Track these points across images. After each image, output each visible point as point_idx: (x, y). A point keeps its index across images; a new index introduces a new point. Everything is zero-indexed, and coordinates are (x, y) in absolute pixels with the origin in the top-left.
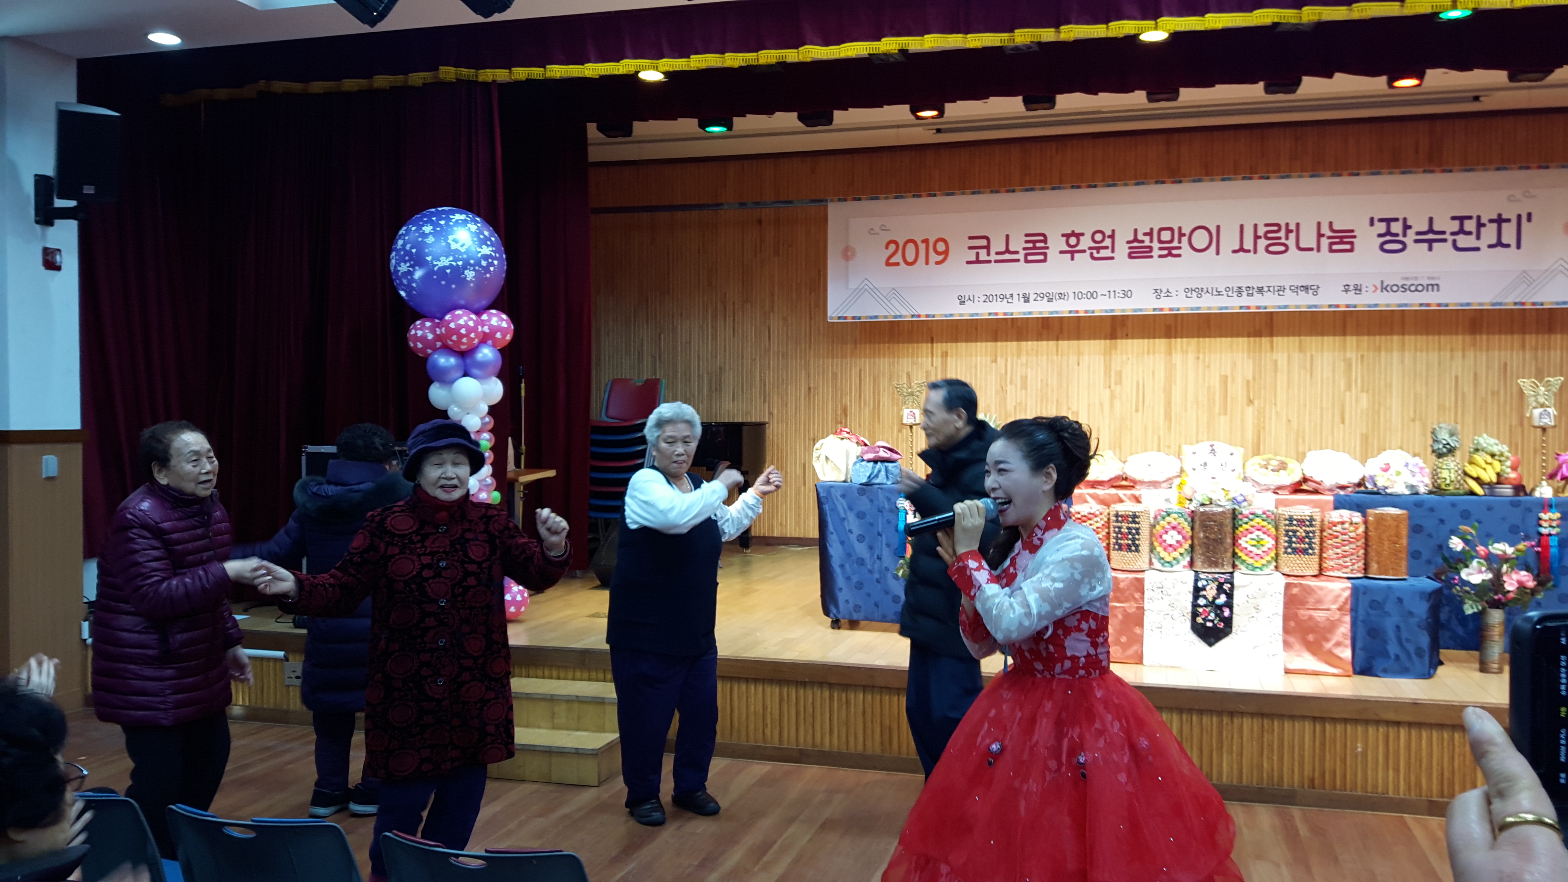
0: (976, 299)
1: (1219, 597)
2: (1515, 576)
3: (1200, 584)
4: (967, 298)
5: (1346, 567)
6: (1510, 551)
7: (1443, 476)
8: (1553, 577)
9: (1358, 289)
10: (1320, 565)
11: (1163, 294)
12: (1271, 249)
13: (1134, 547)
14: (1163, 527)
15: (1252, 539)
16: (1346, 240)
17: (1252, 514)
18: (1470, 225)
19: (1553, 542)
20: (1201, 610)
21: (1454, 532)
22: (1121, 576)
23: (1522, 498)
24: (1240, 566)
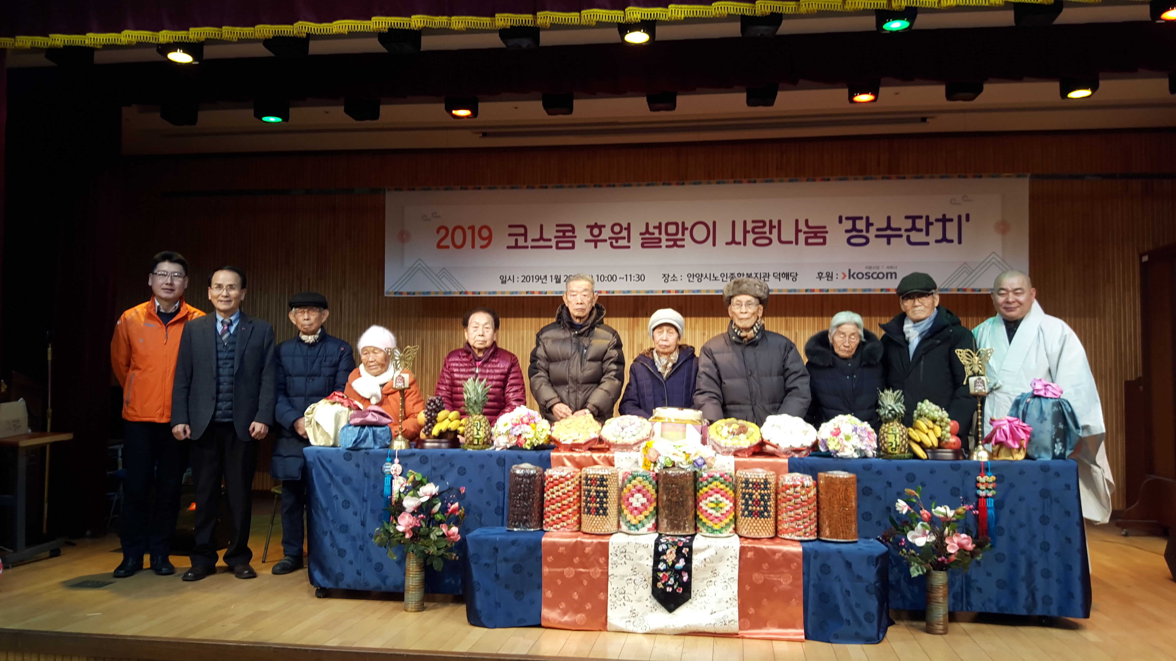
0: (515, 280)
1: (678, 562)
2: (956, 539)
3: (660, 549)
4: (508, 278)
5: (799, 530)
6: (951, 513)
7: (890, 440)
8: (990, 538)
9: (830, 276)
10: (776, 528)
11: (670, 279)
12: (758, 242)
13: (601, 511)
14: (630, 490)
15: (712, 502)
16: (819, 235)
17: (711, 477)
18: (921, 224)
19: (990, 503)
20: (661, 575)
21: (901, 495)
22: (587, 540)
23: (961, 462)
24: (701, 529)
